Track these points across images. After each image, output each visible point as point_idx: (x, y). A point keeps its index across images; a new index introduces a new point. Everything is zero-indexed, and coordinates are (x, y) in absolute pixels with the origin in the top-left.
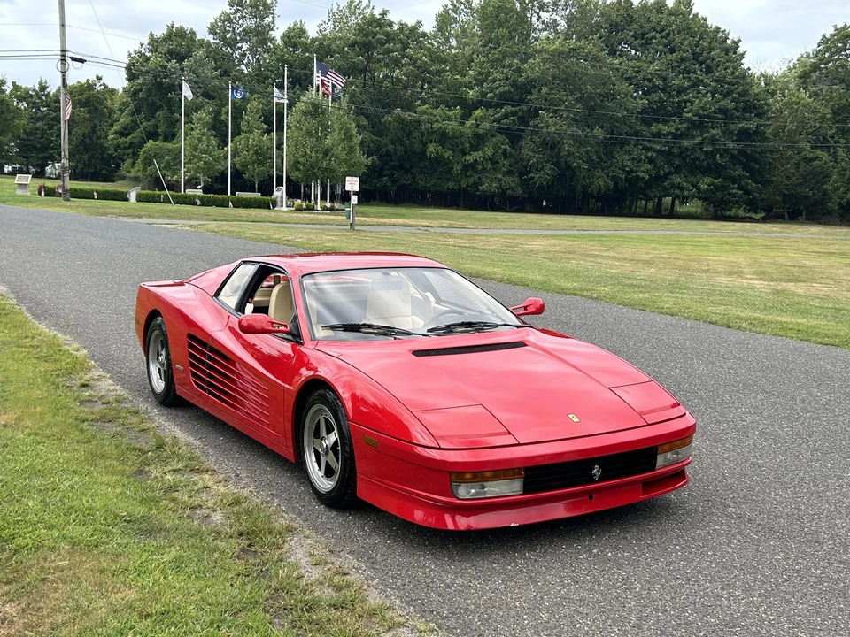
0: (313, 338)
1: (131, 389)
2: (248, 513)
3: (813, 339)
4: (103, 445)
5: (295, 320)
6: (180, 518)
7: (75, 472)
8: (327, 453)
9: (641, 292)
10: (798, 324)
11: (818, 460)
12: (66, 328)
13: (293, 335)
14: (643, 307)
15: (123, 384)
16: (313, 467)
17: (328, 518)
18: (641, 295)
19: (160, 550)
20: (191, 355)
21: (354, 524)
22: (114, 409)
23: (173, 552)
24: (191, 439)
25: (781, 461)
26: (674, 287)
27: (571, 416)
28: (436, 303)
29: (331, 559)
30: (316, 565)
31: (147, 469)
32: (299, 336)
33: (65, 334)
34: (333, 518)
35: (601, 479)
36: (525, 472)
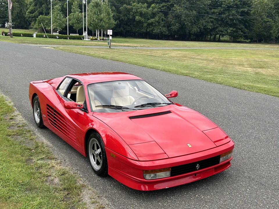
0: (92, 111)
1: (28, 120)
2: (68, 179)
3: (270, 94)
4: (16, 147)
5: (85, 103)
6: (42, 182)
7: (4, 161)
8: (97, 156)
9: (210, 75)
10: (265, 88)
11: (276, 150)
12: (7, 93)
13: (84, 109)
14: (211, 81)
15: (26, 118)
16: (92, 160)
17: (98, 181)
18: (210, 76)
19: (33, 199)
20: (48, 112)
21: (108, 183)
22: (21, 130)
23: (38, 200)
24: (49, 143)
25: (263, 151)
26: (222, 72)
27: (188, 145)
28: (138, 91)
29: (98, 200)
30: (93, 203)
31: (31, 158)
32: (87, 109)
33: (6, 95)
34: (99, 181)
35: (199, 169)
36: (171, 169)
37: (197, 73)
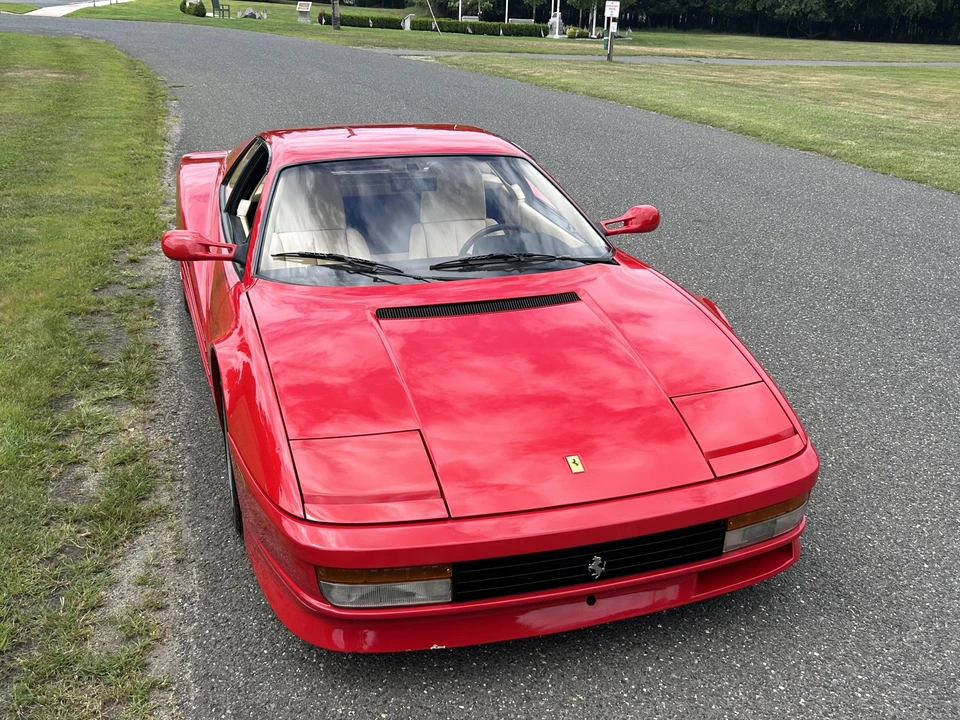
27: (570, 459)
28: (526, 202)
35: (604, 577)
36: (454, 570)
37: (849, 142)
